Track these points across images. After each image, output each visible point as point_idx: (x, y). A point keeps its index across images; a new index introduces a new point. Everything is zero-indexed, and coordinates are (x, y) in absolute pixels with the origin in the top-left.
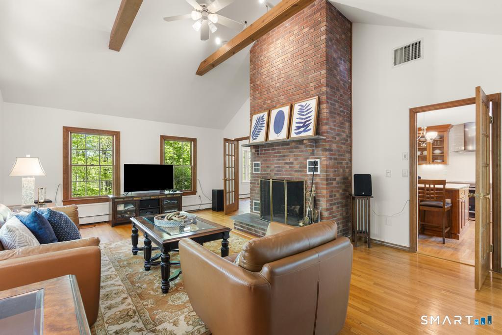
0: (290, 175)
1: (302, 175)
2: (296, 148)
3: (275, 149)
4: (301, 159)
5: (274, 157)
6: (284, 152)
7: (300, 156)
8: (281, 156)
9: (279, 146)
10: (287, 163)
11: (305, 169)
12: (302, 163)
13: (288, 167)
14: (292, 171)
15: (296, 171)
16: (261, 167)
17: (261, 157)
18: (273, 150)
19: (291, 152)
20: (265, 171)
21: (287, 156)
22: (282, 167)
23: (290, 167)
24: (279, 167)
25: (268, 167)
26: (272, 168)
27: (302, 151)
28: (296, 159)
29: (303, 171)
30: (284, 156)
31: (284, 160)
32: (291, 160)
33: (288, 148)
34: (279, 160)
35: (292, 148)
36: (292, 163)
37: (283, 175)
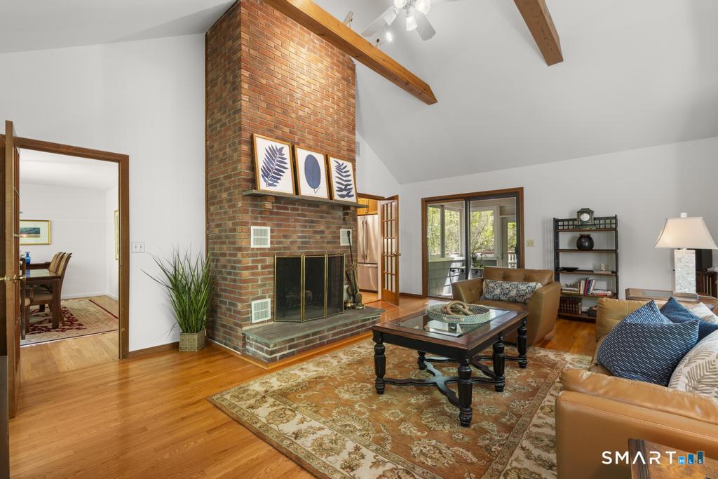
0: (322, 248)
1: (334, 248)
2: (327, 213)
3: (297, 210)
4: (334, 228)
5: (296, 221)
6: (311, 216)
7: (333, 223)
8: (306, 221)
9: (305, 206)
10: (316, 232)
11: (338, 241)
12: (335, 232)
13: (318, 237)
14: (323, 242)
15: (328, 243)
16: (272, 237)
17: (271, 220)
18: (294, 209)
19: (321, 217)
20: (280, 243)
21: (317, 222)
22: (310, 238)
23: (321, 237)
24: (305, 237)
25: (285, 237)
26: (294, 237)
27: (335, 218)
28: (328, 228)
29: (335, 242)
30: (312, 222)
31: (310, 227)
32: (322, 228)
33: (317, 212)
34: (305, 227)
35: (323, 212)
36: (323, 232)
37: (311, 248)
